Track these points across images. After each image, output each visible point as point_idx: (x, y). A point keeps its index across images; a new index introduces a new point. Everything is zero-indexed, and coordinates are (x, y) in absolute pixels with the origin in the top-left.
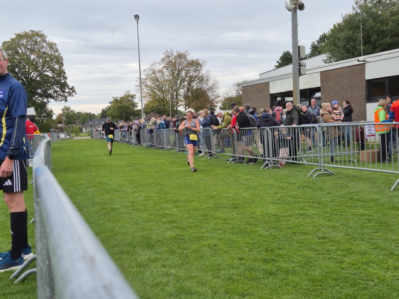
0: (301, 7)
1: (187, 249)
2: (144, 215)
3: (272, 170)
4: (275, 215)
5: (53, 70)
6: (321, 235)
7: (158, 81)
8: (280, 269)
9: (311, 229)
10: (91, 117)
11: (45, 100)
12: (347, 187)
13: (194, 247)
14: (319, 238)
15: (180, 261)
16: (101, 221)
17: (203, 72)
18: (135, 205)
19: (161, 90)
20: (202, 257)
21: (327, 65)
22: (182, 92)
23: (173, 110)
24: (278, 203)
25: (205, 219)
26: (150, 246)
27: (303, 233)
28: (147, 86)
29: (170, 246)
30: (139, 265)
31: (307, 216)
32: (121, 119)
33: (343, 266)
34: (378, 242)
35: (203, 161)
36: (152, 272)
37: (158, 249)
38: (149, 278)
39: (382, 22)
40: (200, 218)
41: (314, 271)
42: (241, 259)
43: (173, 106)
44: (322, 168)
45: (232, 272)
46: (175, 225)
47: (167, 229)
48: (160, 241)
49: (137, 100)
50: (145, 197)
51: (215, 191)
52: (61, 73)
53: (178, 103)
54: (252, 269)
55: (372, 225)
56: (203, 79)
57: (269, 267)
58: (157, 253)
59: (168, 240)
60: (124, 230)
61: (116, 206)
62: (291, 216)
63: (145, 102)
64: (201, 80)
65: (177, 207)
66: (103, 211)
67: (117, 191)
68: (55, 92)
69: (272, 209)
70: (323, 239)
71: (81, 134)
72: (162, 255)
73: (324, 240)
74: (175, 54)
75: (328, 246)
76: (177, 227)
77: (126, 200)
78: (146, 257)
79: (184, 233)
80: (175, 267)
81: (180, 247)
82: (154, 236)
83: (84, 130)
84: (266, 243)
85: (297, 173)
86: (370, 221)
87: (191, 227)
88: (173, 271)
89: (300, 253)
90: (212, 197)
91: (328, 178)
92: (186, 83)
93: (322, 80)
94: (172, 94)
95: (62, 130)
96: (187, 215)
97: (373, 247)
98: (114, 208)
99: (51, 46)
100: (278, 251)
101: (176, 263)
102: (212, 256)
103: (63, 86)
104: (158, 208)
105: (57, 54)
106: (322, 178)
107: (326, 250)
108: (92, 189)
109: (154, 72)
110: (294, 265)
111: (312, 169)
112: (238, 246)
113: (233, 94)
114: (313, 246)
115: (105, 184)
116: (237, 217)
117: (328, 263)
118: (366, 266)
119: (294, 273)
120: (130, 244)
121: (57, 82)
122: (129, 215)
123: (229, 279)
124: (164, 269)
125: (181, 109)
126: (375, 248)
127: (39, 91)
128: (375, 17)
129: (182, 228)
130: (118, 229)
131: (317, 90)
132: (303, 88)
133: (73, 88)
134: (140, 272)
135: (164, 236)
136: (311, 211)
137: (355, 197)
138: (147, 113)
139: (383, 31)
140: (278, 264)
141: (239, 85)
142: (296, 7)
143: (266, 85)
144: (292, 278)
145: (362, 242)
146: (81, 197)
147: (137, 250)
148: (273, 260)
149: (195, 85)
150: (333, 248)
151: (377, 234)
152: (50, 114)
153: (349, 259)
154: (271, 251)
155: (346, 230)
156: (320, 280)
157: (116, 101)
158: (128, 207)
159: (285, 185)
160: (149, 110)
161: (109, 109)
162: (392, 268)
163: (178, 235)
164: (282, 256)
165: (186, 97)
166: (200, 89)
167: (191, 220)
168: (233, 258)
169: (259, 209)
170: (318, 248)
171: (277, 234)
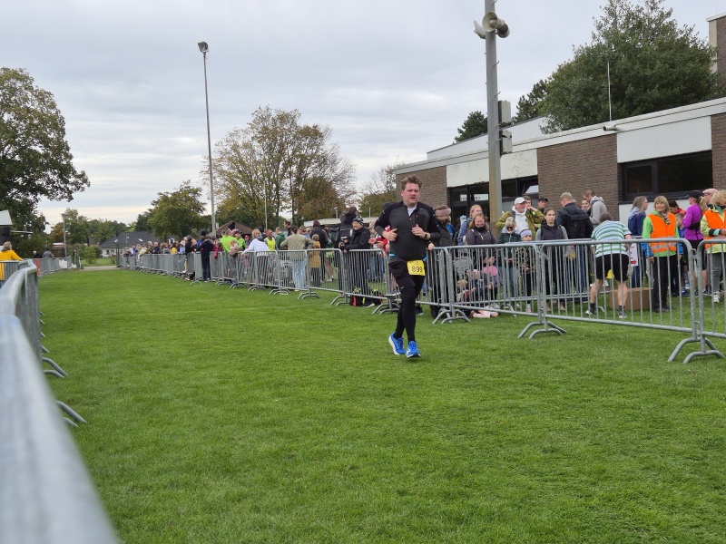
0: (503, 31)
1: (299, 475)
2: (218, 412)
3: (453, 326)
4: (463, 408)
5: (45, 141)
6: (547, 445)
7: (243, 163)
8: (475, 511)
9: (529, 433)
10: (116, 229)
11: (31, 197)
12: (589, 355)
13: (312, 470)
14: (545, 451)
15: (286, 499)
16: (135, 424)
17: (327, 147)
18: (200, 391)
19: (247, 179)
20: (328, 491)
21: (548, 136)
22: (287, 183)
23: (270, 216)
24: (466, 387)
25: (333, 418)
26: (229, 471)
27: (515, 442)
28: (222, 172)
29: (268, 469)
30: (209, 508)
31: (522, 409)
32: (174, 232)
33: (592, 503)
34: (651, 455)
35: (327, 310)
36: (234, 521)
37: (245, 476)
38: (227, 534)
39: (644, 62)
40: (324, 416)
41: (540, 512)
42: (402, 493)
43: (270, 209)
44: (544, 322)
45: (386, 518)
46: (277, 429)
47: (261, 438)
48: (248, 461)
49: (203, 198)
50: (219, 377)
51: (350, 365)
52: (61, 148)
53: (279, 204)
54: (424, 512)
55: (639, 424)
56: (325, 161)
57: (454, 507)
58: (243, 484)
59: (263, 458)
60: (179, 442)
61: (164, 395)
62: (492, 409)
63: (219, 201)
64: (323, 161)
65: (280, 395)
66: (139, 404)
67: (167, 367)
68: (50, 182)
69: (457, 398)
70: (553, 452)
71: (99, 261)
72: (252, 488)
73: (554, 455)
74: (274, 115)
75: (563, 465)
76: (280, 434)
77: (182, 383)
78: (222, 493)
79: (294, 445)
80: (278, 510)
81: (286, 471)
82: (236, 452)
83: (104, 254)
84: (448, 462)
85: (498, 331)
86: (635, 418)
87: (307, 434)
88: (273, 518)
89: (510, 480)
90: (345, 377)
91: (554, 339)
92: (294, 168)
93: (540, 163)
94: (269, 188)
95: (61, 254)
96: (300, 410)
97: (643, 466)
98: (161, 399)
99: (42, 96)
100: (470, 477)
101: (280, 503)
102: (348, 487)
103: (65, 171)
104: (245, 397)
105: (53, 112)
106: (545, 339)
107: (558, 472)
108: (118, 363)
109: (235, 148)
110: (502, 502)
111: (526, 324)
112: (396, 467)
113: (380, 187)
114: (535, 466)
115: (144, 353)
116: (392, 414)
117: (563, 497)
118: (633, 502)
119: (503, 518)
120: (190, 468)
121: (54, 165)
122: (188, 411)
123: (380, 533)
124: (256, 515)
125: (286, 214)
126: (648, 468)
127: (20, 180)
128: (631, 51)
129: (289, 436)
130: (167, 438)
131: (532, 180)
132: (507, 178)
133: (83, 175)
134: (210, 522)
135: (256, 452)
136: (527, 401)
137: (606, 373)
138: (221, 222)
139: (646, 78)
140: (471, 502)
141: (390, 172)
142: (493, 32)
143: (440, 173)
144: (499, 528)
145: (623, 457)
146: (97, 378)
147: (204, 478)
148: (461, 493)
149: (310, 172)
150: (570, 469)
151: (649, 442)
152: (39, 224)
153: (601, 489)
154: (458, 476)
155: (594, 435)
156: (551, 532)
157: (165, 199)
158: (186, 396)
159: (479, 352)
160: (226, 216)
161: (152, 213)
162: (680, 505)
163: (282, 449)
164: (478, 487)
165: (295, 193)
166: (321, 178)
167: (307, 420)
168: (388, 491)
169: (433, 398)
170: (544, 470)
171: (466, 442)
